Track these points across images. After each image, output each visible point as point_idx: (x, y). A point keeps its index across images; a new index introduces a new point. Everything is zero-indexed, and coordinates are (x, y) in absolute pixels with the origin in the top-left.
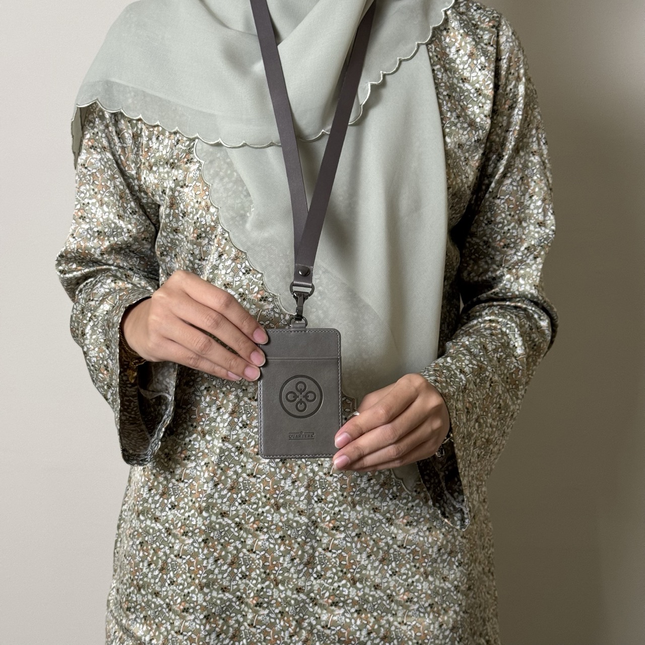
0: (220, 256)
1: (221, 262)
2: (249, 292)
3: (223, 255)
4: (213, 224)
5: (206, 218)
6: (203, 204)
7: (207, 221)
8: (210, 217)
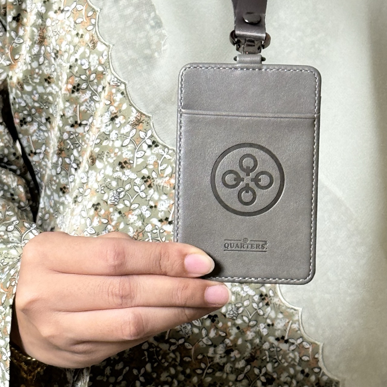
0: (112, 119)
1: (113, 128)
2: (158, 174)
3: (116, 117)
4: (100, 69)
5: (90, 60)
6: (87, 37)
7: (92, 64)
8: (97, 58)
